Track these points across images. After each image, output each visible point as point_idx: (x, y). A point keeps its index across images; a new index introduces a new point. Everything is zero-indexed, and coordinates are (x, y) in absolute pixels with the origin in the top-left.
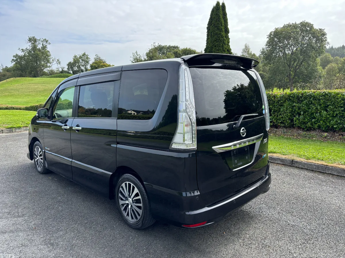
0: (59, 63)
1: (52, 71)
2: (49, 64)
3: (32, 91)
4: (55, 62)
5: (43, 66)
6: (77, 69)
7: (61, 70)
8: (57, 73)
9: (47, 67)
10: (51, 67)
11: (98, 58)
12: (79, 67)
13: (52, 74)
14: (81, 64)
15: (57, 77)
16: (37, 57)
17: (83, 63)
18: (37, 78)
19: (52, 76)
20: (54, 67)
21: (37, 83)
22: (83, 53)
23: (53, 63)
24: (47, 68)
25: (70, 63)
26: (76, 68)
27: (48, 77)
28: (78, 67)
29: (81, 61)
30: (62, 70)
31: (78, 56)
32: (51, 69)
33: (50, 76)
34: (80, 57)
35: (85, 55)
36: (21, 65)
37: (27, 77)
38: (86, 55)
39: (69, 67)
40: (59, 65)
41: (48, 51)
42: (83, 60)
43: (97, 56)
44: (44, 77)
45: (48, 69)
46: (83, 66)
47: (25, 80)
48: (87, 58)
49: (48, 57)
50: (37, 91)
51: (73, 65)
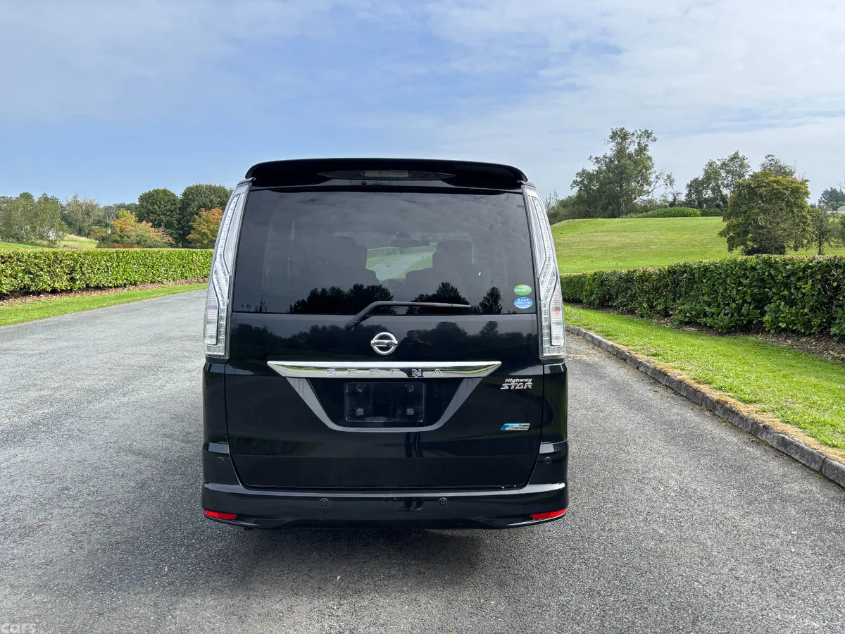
0: (671, 182)
1: (650, 202)
2: (646, 188)
3: (596, 249)
4: (661, 182)
5: (633, 191)
6: (711, 195)
7: (670, 199)
8: (660, 207)
9: (641, 193)
10: (651, 194)
11: (773, 162)
12: (716, 190)
13: (650, 210)
14: (722, 183)
15: (658, 216)
16: (622, 173)
17: (730, 179)
18: (617, 219)
19: (649, 213)
20: (658, 192)
21: (611, 231)
22: (732, 153)
23: (657, 185)
24: (641, 197)
25: (696, 181)
26: (710, 192)
27: (639, 217)
28: (713, 190)
29: (724, 175)
30: (675, 199)
31: (719, 163)
32: (650, 197)
33: (644, 213)
34: (724, 165)
35: (735, 158)
36: (588, 193)
37: (597, 217)
38: (738, 158)
39: (690, 191)
40: (670, 189)
41: (650, 158)
42: (728, 172)
43: (770, 158)
44: (631, 217)
45: (645, 198)
46: (727, 186)
47: (590, 224)
48: (742, 166)
49: (647, 170)
50: (607, 249)
51: (702, 185)
